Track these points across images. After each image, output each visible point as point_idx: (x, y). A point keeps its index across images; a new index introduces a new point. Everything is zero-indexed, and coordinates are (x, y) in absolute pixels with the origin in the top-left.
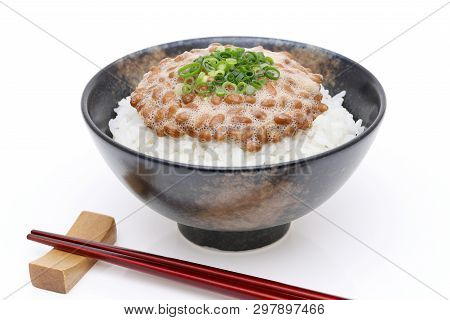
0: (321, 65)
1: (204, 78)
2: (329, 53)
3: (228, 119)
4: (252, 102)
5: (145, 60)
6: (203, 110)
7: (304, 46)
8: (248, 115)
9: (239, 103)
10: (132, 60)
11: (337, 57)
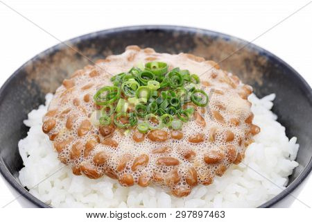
0: (247, 61)
1: (123, 106)
2: (255, 48)
3: (153, 160)
4: (179, 138)
5: (56, 58)
6: (125, 148)
7: (227, 39)
8: (175, 155)
9: (164, 141)
10: (42, 60)
11: (264, 54)
